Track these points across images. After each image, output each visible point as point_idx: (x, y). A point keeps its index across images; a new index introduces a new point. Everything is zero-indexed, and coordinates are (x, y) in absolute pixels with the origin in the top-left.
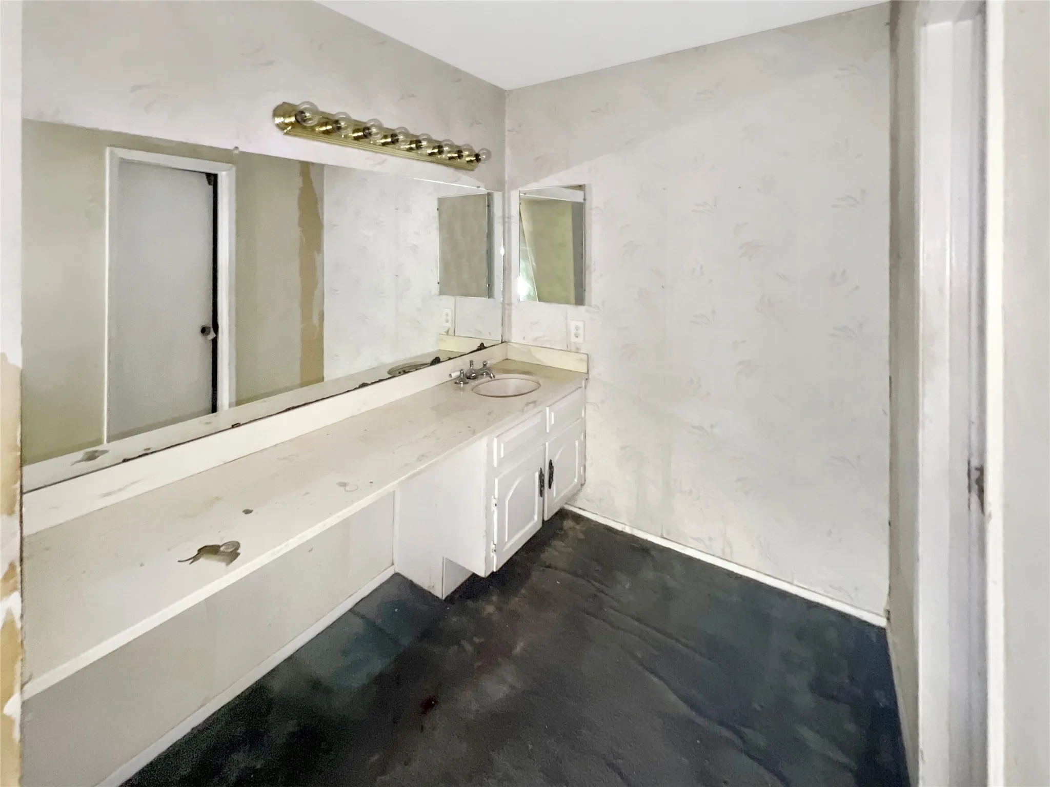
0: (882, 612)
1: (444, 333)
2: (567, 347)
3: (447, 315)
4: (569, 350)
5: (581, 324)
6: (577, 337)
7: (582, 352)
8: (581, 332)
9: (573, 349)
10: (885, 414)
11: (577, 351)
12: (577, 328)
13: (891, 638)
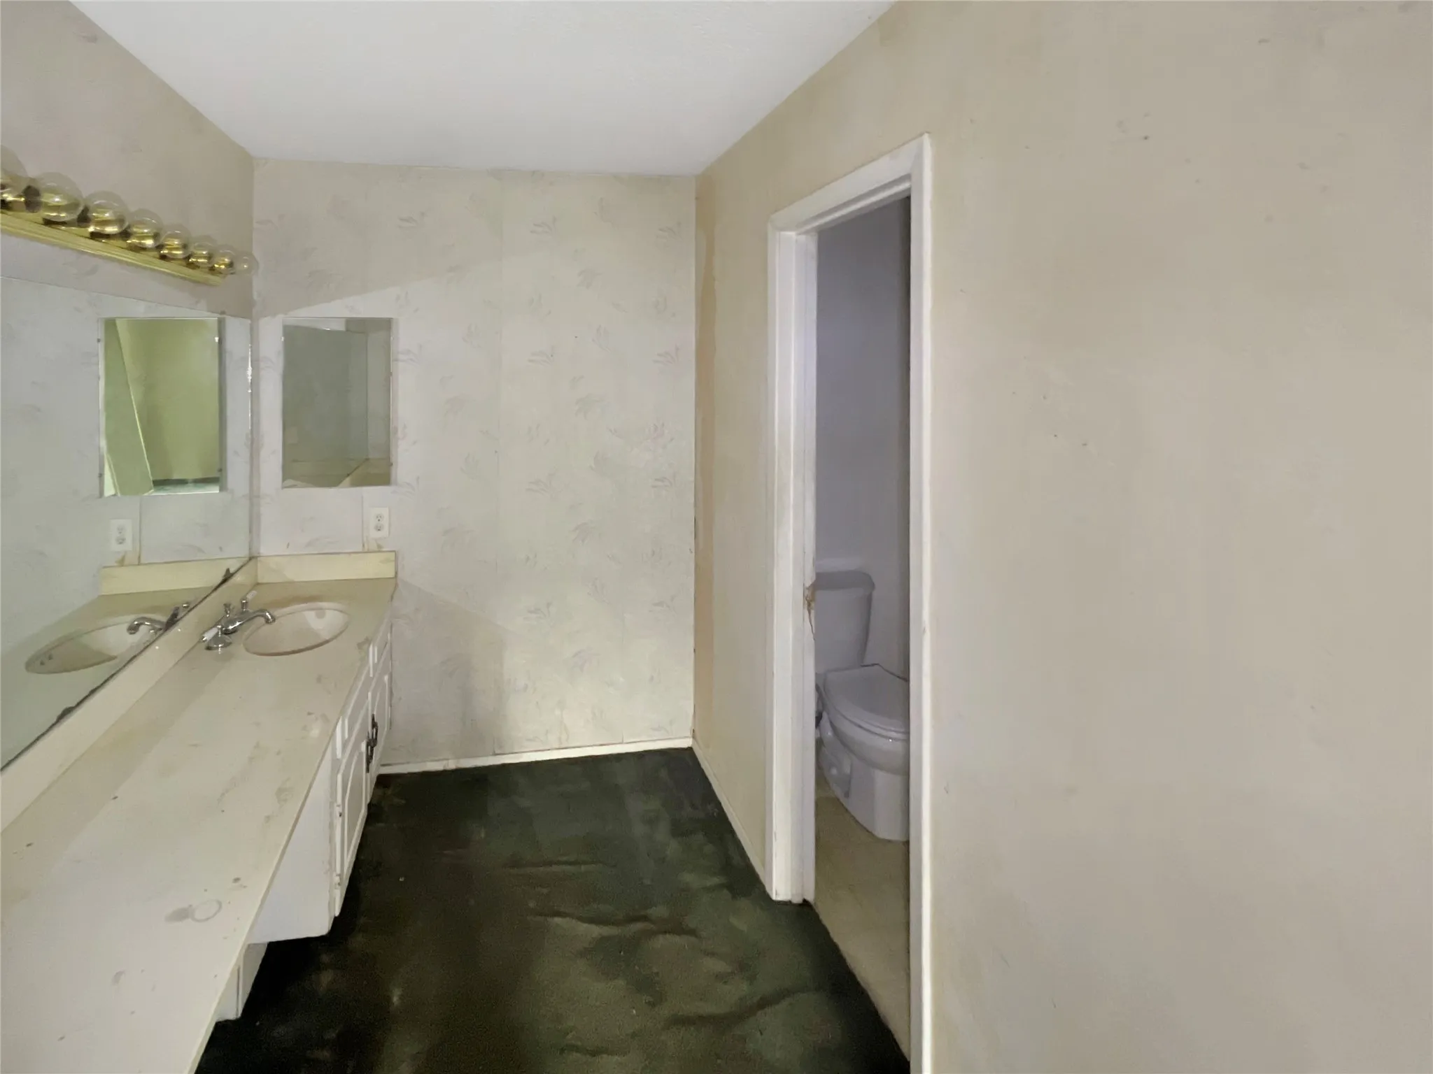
0: (689, 734)
1: (116, 564)
2: (363, 546)
3: (121, 530)
4: (366, 550)
5: (385, 512)
6: (379, 530)
7: (384, 550)
8: (385, 522)
9: (374, 547)
10: (692, 552)
11: (379, 550)
12: (379, 518)
13: (699, 753)
